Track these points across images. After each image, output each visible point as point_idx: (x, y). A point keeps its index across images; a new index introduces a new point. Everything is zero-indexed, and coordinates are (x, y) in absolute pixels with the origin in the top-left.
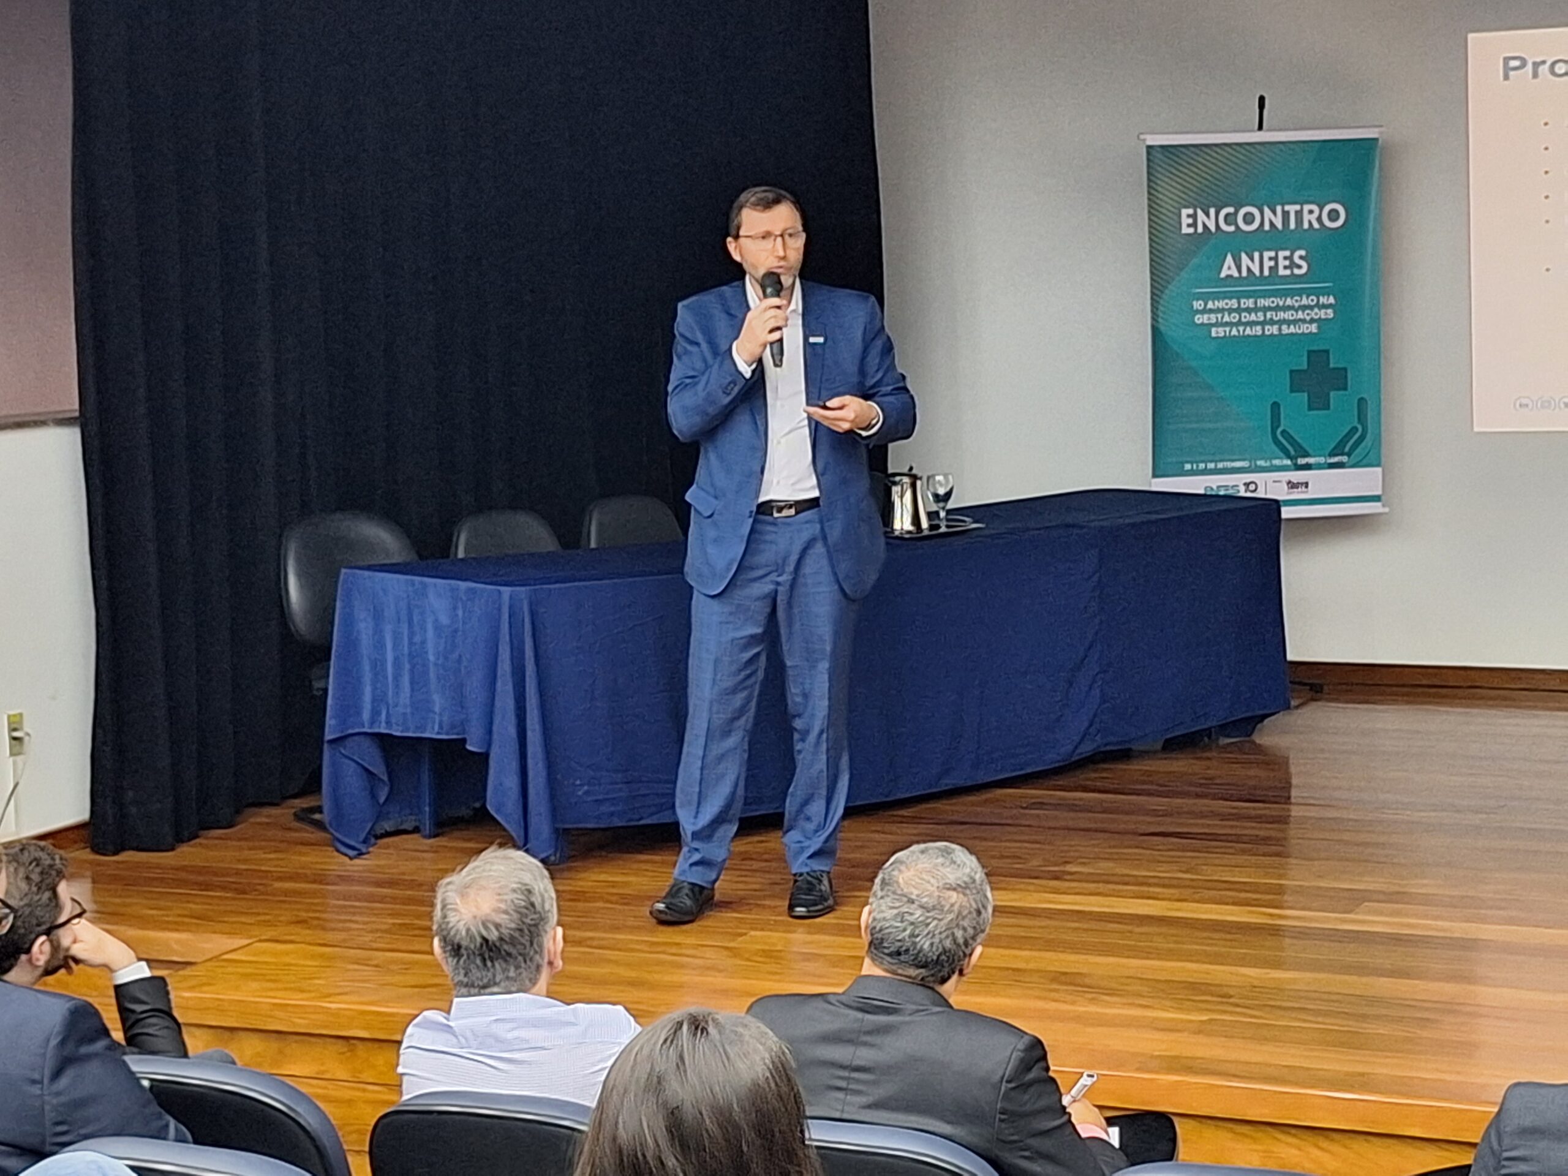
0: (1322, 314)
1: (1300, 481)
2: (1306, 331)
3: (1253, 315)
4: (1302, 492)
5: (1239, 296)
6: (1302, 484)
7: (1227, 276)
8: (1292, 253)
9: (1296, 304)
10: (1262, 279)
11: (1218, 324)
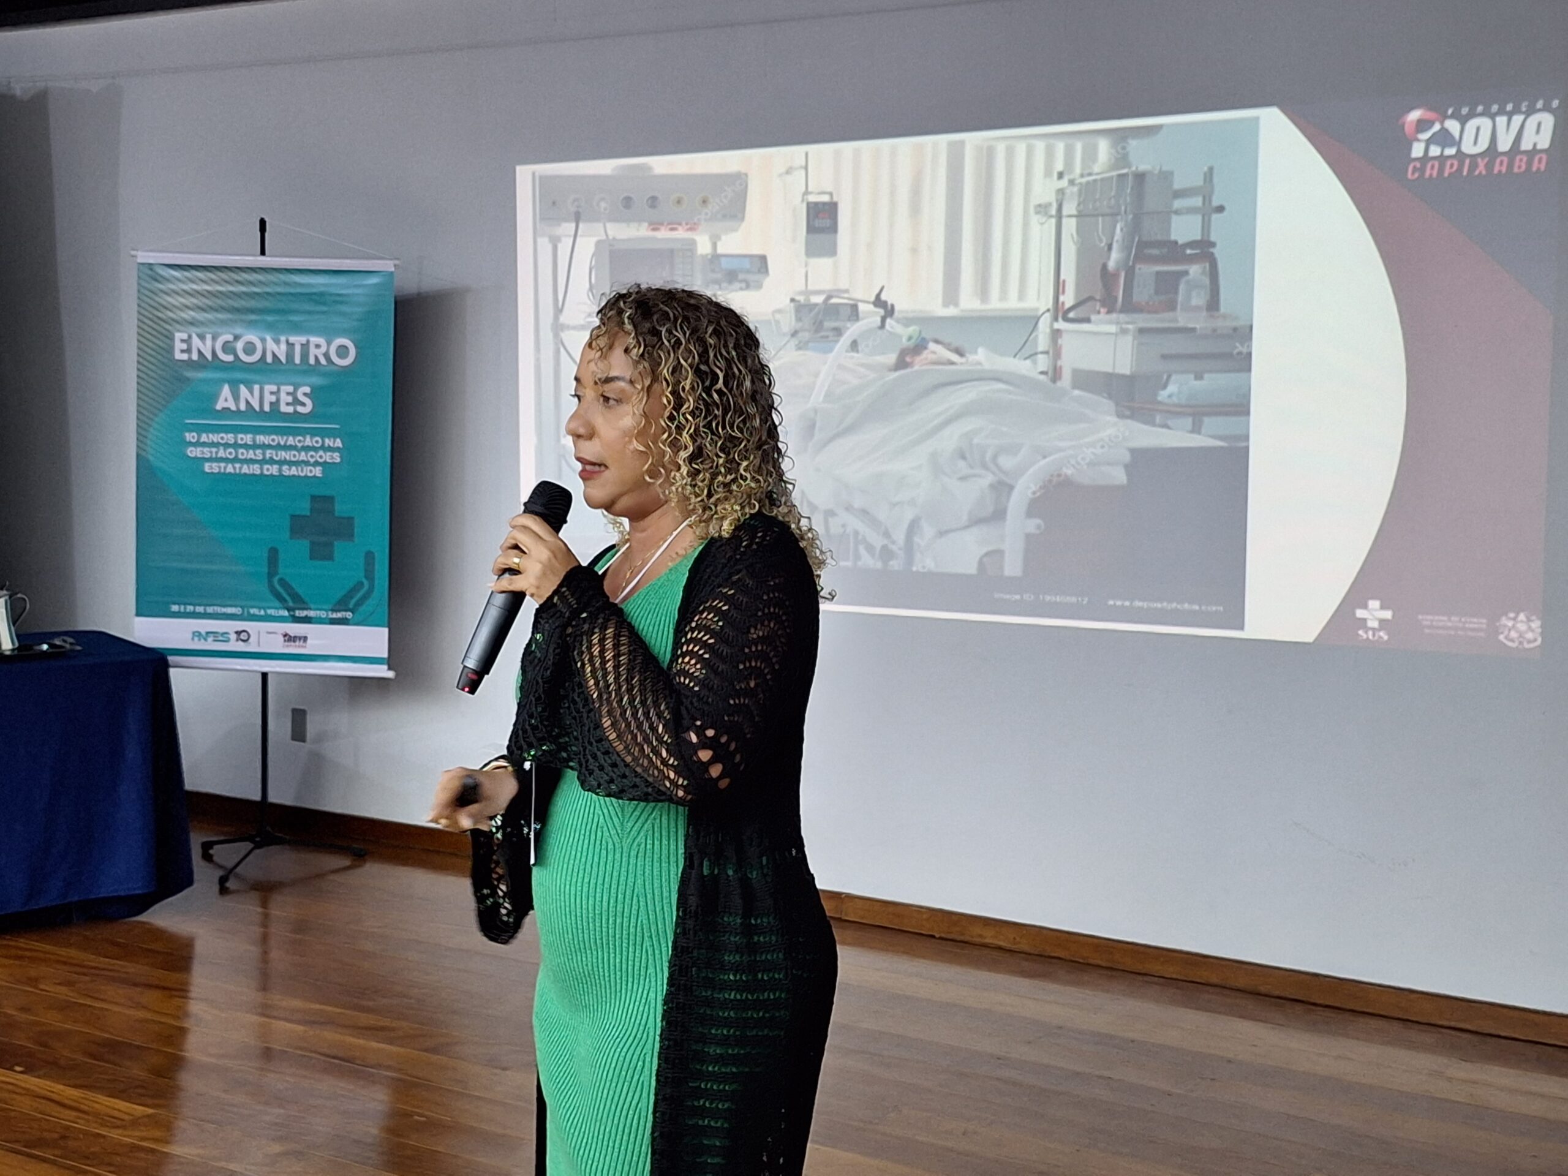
0: (327, 457)
1: (297, 635)
2: (309, 474)
3: (251, 452)
4: (299, 647)
5: (236, 430)
6: (300, 638)
7: (224, 409)
8: (296, 390)
9: (299, 445)
10: (261, 414)
11: (210, 460)
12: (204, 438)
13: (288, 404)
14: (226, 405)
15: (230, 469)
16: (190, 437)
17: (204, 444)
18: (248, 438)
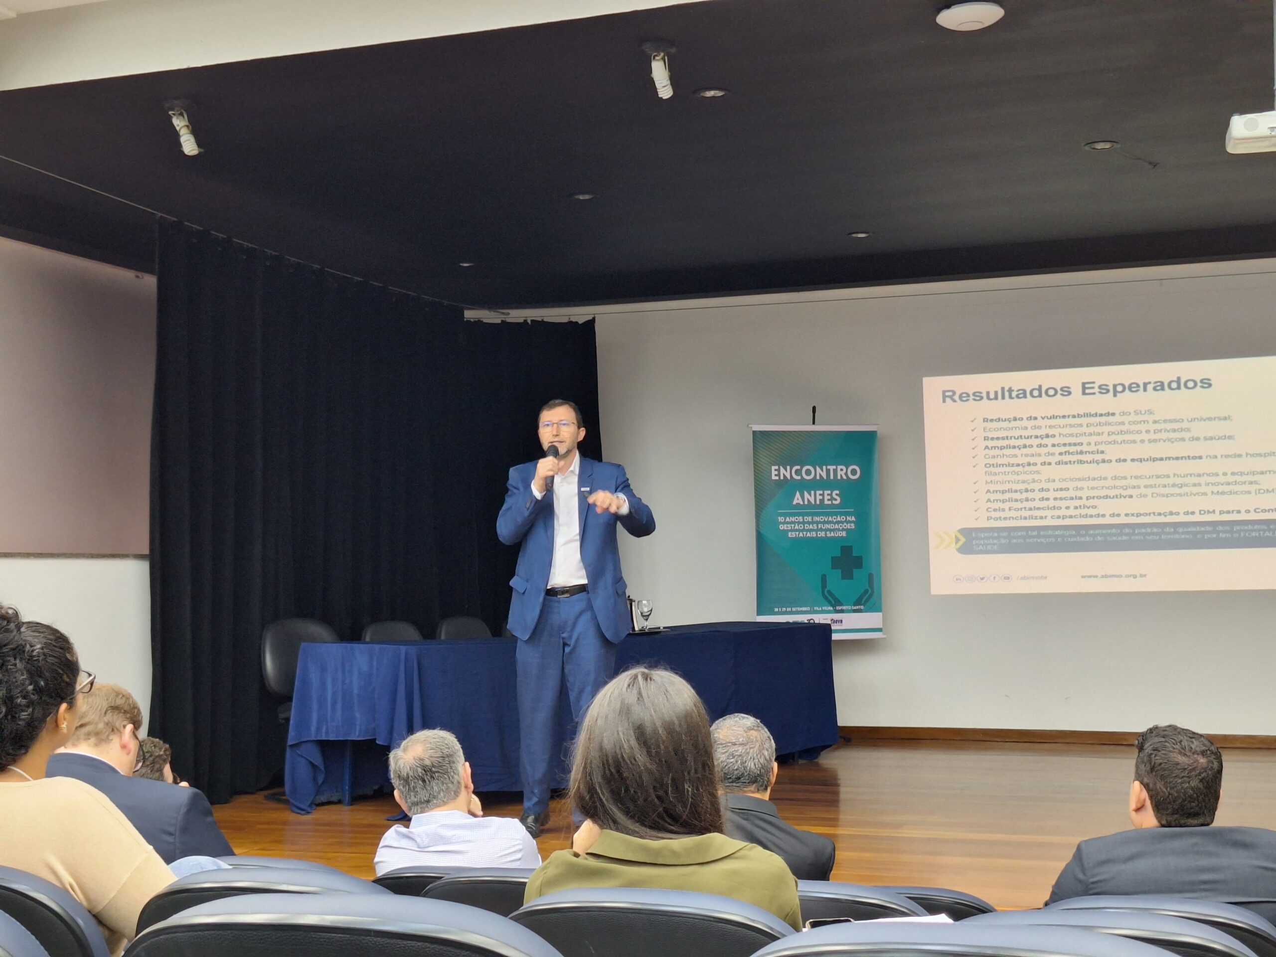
0: (848, 526)
1: (838, 619)
2: (840, 535)
3: (811, 525)
4: (840, 625)
5: (803, 515)
6: (841, 620)
7: (797, 503)
8: (832, 493)
9: (835, 521)
10: (815, 506)
11: (792, 530)
12: (788, 520)
13: (828, 500)
14: (798, 502)
15: (801, 535)
16: (781, 519)
17: (788, 523)
18: (810, 519)
